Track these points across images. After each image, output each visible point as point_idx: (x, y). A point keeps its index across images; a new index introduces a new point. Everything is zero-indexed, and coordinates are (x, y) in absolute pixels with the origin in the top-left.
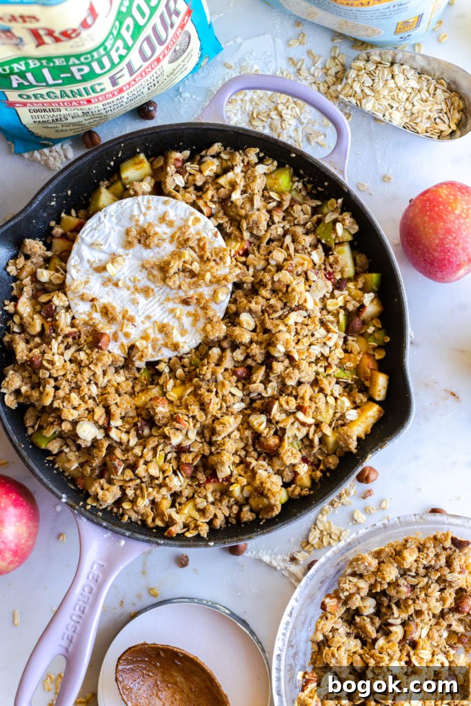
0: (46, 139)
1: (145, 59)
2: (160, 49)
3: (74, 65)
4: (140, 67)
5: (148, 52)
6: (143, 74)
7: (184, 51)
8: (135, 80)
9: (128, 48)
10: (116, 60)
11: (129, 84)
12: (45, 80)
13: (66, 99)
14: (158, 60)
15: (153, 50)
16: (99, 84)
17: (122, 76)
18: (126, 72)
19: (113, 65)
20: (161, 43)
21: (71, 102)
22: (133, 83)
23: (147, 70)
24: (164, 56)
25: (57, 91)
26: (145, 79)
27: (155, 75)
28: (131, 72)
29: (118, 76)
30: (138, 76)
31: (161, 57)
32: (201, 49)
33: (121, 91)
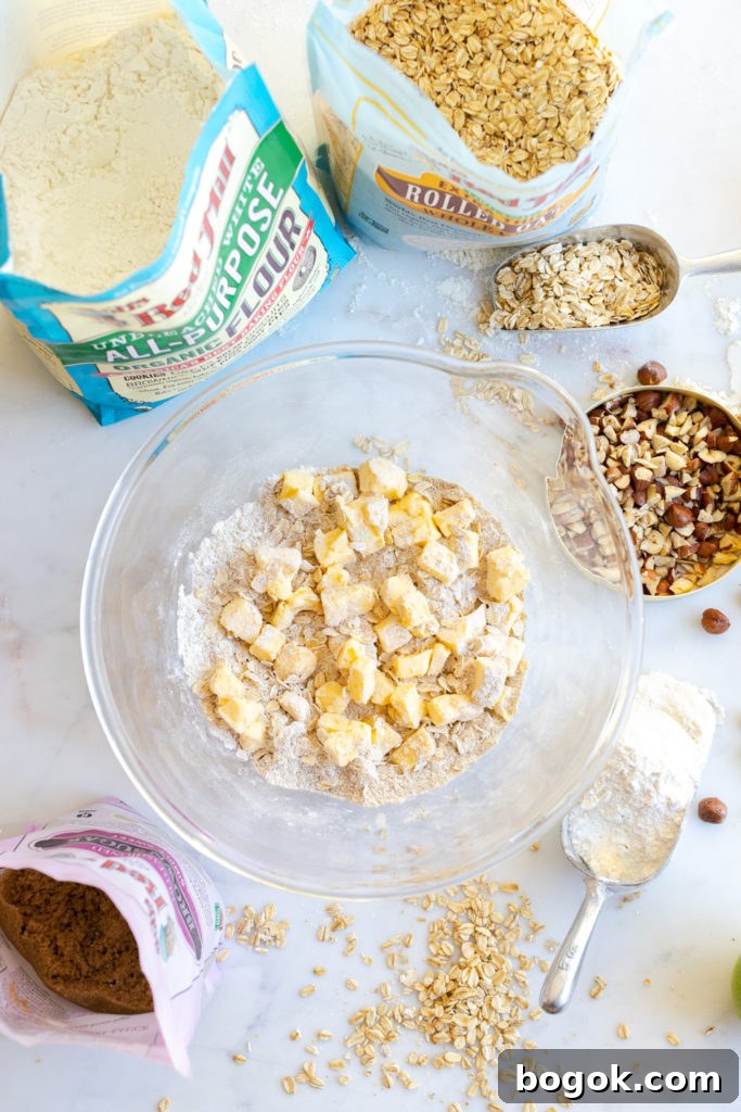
0: (144, 403)
1: (261, 292)
2: (278, 277)
3: (188, 332)
4: (258, 304)
5: (264, 283)
6: (263, 311)
7: (310, 270)
8: (253, 321)
9: (238, 286)
10: (227, 304)
11: (248, 328)
12: (149, 350)
13: (174, 363)
14: (278, 290)
15: (270, 279)
16: (215, 341)
17: (238, 322)
18: (242, 315)
19: (226, 312)
20: (278, 269)
21: (179, 366)
22: (252, 324)
23: (266, 306)
24: (285, 283)
25: (163, 359)
26: (265, 316)
27: (277, 308)
28: (248, 312)
29: (234, 323)
30: (256, 316)
31: (281, 286)
32: (329, 261)
33: (240, 337)
